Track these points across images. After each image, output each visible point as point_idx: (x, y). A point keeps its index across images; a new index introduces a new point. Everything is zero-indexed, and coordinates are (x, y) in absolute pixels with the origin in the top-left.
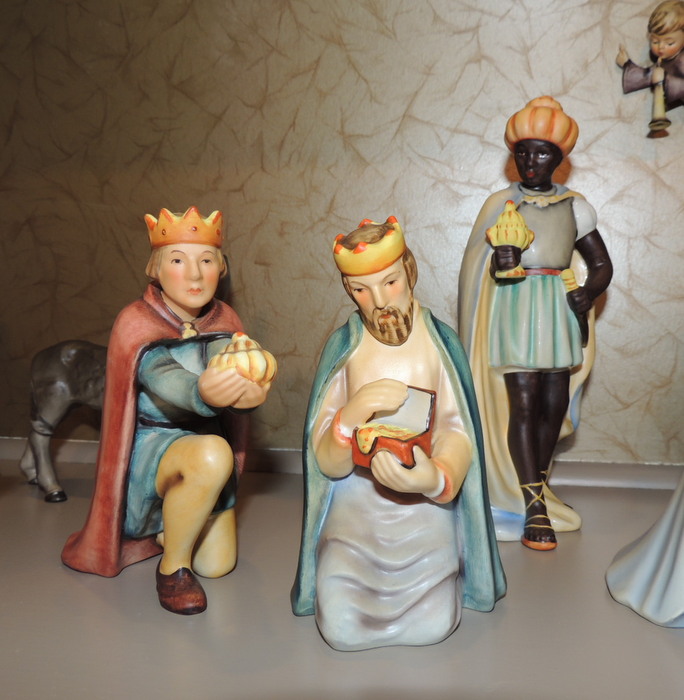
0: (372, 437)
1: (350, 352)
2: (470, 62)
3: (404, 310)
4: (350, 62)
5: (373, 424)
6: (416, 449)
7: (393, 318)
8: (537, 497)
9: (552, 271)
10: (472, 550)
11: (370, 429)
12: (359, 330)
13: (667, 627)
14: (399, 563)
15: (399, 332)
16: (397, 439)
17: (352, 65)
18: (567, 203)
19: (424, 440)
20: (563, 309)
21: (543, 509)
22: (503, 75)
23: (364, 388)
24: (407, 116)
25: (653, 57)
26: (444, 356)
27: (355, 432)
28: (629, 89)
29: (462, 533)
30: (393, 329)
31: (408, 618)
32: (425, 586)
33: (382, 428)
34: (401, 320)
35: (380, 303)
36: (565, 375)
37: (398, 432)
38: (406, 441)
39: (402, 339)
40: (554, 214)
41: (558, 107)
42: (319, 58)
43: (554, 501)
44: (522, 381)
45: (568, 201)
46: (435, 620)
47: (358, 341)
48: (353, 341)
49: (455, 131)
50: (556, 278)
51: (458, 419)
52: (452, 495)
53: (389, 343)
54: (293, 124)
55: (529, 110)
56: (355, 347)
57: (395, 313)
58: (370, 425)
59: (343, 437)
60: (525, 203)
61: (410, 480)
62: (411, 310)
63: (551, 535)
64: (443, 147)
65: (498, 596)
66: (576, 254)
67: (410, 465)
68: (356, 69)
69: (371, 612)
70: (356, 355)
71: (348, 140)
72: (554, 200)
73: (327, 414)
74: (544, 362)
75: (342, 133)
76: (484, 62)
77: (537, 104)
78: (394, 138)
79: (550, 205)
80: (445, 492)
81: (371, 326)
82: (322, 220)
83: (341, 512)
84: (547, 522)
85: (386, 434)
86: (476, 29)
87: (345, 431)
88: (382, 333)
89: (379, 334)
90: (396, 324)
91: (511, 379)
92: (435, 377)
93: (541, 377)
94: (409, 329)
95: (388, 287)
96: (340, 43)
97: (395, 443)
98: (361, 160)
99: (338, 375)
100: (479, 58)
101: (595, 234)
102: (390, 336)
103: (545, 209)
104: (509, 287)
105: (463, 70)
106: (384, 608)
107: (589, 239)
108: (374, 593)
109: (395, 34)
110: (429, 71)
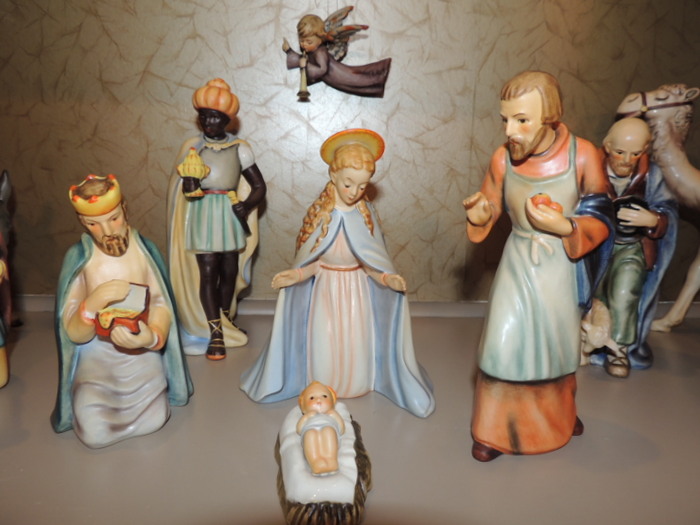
0: (110, 318)
1: (85, 263)
2: (189, 37)
3: (123, 235)
4: (104, 29)
5: (110, 309)
6: (140, 323)
7: (116, 241)
8: (216, 328)
9: (224, 192)
10: (173, 373)
11: (108, 313)
12: (90, 247)
13: (259, 403)
14: (132, 389)
15: (120, 249)
16: (128, 318)
17: (106, 31)
18: (234, 149)
19: (144, 316)
20: (230, 216)
21: (221, 336)
22: (212, 50)
23: (99, 287)
24: (146, 72)
25: (302, 49)
26: (150, 261)
27: (97, 315)
28: (291, 66)
29: (167, 364)
30: (116, 248)
31: (139, 421)
32: (149, 400)
33: (115, 311)
34: (122, 242)
35: (108, 233)
36: (235, 254)
37: (126, 313)
38: (133, 319)
39: (122, 252)
40: (224, 155)
41: (226, 87)
42: (81, 24)
43: (230, 328)
44: (207, 259)
45: (236, 147)
46: (156, 418)
47: (91, 254)
48: (87, 254)
49: (180, 84)
50: (225, 196)
51: (162, 299)
52: (161, 346)
53: (114, 255)
54: (64, 71)
55: (206, 88)
56: (89, 258)
57: (118, 238)
58: (106, 310)
59: (88, 319)
60: (206, 148)
61: (137, 341)
62: (127, 234)
63: (223, 351)
64: (172, 95)
65: (190, 395)
66: (242, 178)
67: (136, 332)
68: (108, 35)
69: (116, 421)
70: (90, 265)
71: (105, 85)
72: (225, 146)
73: (71, 304)
74: (217, 248)
75: (100, 79)
76: (198, 39)
77: (212, 84)
78: (138, 85)
79: (222, 149)
80: (158, 344)
81: (100, 246)
82: (89, 140)
83: (87, 364)
84: (222, 343)
85: (120, 315)
86: (191, 16)
87: (89, 315)
88: (109, 250)
89: (107, 251)
90: (118, 244)
91: (200, 258)
92: (145, 275)
93: (220, 257)
94: (127, 246)
95: (112, 222)
96: (96, 14)
97: (127, 321)
98: (115, 100)
99: (77, 279)
100: (194, 36)
101: (255, 167)
102: (114, 252)
103: (219, 152)
104: (197, 202)
105: (184, 44)
106: (125, 418)
107: (250, 170)
108: (116, 410)
109: (136, 13)
110: (160, 41)
